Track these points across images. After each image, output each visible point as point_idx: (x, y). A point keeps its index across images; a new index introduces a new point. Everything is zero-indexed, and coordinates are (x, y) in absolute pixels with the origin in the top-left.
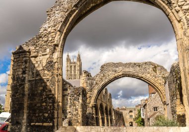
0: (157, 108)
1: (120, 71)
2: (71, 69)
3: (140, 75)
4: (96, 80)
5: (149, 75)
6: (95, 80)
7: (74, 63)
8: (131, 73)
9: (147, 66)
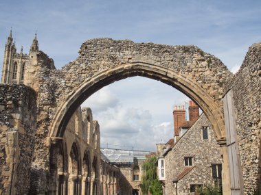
0: (190, 158)
1: (126, 59)
2: (15, 70)
3: (172, 74)
4: (68, 76)
5: (190, 76)
6: (63, 77)
7: (24, 57)
8: (151, 68)
9: (187, 55)
